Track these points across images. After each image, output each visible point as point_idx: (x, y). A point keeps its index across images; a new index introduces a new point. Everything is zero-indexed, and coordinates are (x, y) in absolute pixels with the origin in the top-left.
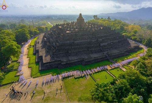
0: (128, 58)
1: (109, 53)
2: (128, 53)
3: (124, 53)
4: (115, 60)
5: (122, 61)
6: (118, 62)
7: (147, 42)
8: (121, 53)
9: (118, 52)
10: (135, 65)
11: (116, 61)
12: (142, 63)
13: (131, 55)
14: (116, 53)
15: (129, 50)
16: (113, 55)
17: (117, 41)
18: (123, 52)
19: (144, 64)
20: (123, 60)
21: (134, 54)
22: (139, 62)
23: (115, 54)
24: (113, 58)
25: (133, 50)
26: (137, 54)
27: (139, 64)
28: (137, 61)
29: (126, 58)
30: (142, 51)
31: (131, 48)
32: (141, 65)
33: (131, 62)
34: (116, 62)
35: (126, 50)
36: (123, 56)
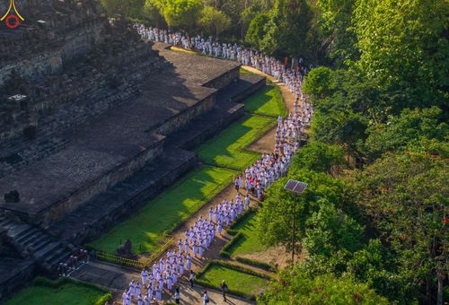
0: (208, 189)
1: (29, 202)
2: (187, 156)
3: (158, 159)
4: (110, 247)
5: (170, 235)
6: (143, 260)
7: (283, 24)
8: (132, 164)
9: (113, 161)
10: (286, 237)
11: (127, 252)
12: (332, 199)
13: (220, 159)
14: (93, 182)
15: (184, 120)
16: (71, 204)
17: (55, 61)
18: (150, 155)
19: (345, 203)
20: (182, 226)
21: (232, 148)
22: (311, 197)
23: (86, 197)
24: (85, 240)
25: (213, 111)
26: (254, 143)
27: (315, 217)
28: (295, 198)
29: (190, 204)
30: (271, 107)
31: (190, 103)
32: (333, 225)
33: (243, 219)
34: (128, 260)
35: (166, 127)
36: (162, 188)
